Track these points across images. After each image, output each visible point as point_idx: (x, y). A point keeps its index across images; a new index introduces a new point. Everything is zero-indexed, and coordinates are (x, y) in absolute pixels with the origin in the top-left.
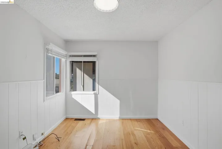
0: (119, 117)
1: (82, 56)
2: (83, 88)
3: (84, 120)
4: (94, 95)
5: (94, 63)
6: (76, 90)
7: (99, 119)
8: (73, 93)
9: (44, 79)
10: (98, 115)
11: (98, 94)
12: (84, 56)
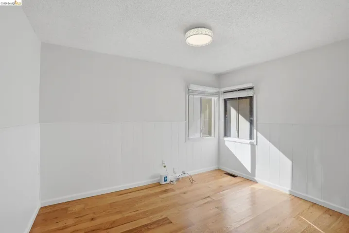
0: (290, 191)
1: (236, 91)
2: (237, 134)
3: (234, 176)
4: (250, 146)
5: (251, 98)
6: (230, 137)
7: (256, 182)
8: (226, 139)
9: (186, 120)
10: (255, 176)
11: (256, 144)
12: (239, 90)
